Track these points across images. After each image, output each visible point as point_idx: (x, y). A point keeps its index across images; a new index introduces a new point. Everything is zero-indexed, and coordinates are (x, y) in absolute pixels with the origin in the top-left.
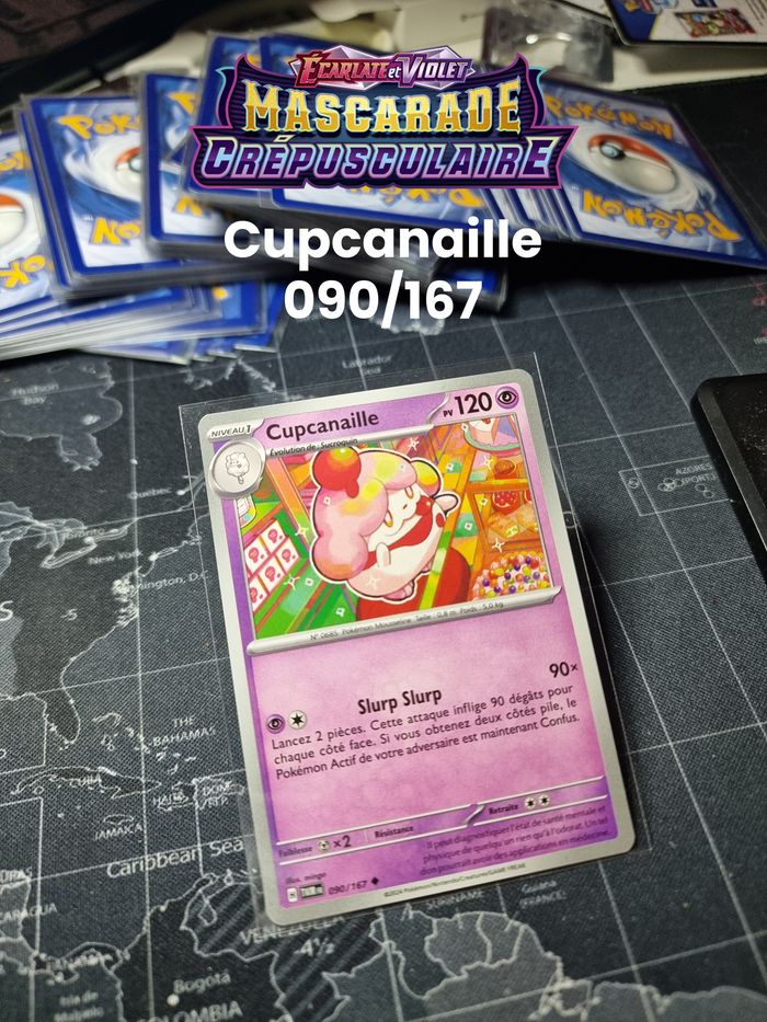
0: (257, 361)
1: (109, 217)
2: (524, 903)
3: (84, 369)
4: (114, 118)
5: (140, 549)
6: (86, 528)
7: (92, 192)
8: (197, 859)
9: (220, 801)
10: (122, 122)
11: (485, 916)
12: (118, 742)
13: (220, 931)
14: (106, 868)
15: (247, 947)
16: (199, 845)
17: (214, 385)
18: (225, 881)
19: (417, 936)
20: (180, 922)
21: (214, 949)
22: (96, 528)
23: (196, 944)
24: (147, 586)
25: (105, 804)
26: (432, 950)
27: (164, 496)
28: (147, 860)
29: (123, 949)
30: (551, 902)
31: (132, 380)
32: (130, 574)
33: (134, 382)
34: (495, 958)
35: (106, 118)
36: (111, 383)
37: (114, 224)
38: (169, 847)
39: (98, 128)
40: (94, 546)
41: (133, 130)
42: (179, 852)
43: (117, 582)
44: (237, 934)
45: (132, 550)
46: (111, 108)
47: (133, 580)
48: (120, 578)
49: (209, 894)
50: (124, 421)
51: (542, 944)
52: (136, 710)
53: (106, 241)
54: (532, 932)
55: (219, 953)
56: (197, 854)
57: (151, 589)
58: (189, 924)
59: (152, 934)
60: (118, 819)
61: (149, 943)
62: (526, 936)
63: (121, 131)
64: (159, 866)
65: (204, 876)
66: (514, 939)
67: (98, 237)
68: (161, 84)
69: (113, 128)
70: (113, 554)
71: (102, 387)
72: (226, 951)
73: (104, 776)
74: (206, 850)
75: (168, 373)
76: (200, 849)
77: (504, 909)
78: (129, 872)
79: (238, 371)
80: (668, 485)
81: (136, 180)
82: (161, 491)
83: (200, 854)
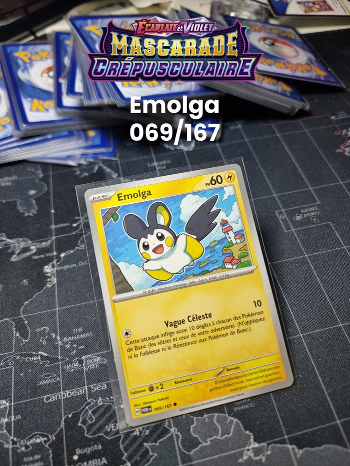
0: (109, 164)
1: (39, 99)
2: (236, 409)
3: (29, 169)
4: (41, 53)
5: (56, 252)
6: (31, 242)
7: (30, 87)
8: (85, 393)
9: (95, 366)
10: (44, 55)
11: (218, 415)
12: (48, 340)
13: (96, 426)
14: (43, 398)
15: (109, 433)
16: (86, 386)
17: (89, 175)
18: (98, 403)
19: (187, 425)
20: (78, 422)
21: (94, 433)
22: (36, 242)
23: (86, 432)
24: (60, 268)
25: (42, 369)
26: (194, 431)
27: (66, 227)
28: (62, 394)
29: (52, 435)
30: (248, 408)
31: (51, 174)
32: (51, 263)
33: (53, 175)
34: (222, 435)
35: (37, 53)
36: (42, 175)
37: (41, 102)
38: (73, 388)
39: (33, 58)
40: (35, 251)
41: (49, 58)
42: (77, 390)
43: (46, 267)
44: (104, 426)
45: (52, 252)
46: (39, 48)
47: (53, 266)
48: (46, 265)
49: (91, 409)
50: (48, 193)
51: (244, 428)
52: (56, 326)
53: (38, 110)
54: (240, 422)
55: (96, 436)
56: (85, 391)
57: (62, 270)
58: (82, 423)
59: (65, 428)
60: (49, 376)
61: (64, 432)
62: (237, 425)
63: (44, 59)
64: (68, 396)
65: (89, 401)
66: (231, 426)
67: (34, 108)
68: (62, 37)
69: (40, 58)
70: (44, 254)
71: (37, 178)
72: (99, 434)
73: (41, 356)
74: (89, 389)
75: (67, 170)
76: (86, 388)
77: (226, 412)
78: (54, 400)
79: (100, 169)
80: (298, 217)
81: (51, 81)
82: (65, 225)
83: (87, 391)
